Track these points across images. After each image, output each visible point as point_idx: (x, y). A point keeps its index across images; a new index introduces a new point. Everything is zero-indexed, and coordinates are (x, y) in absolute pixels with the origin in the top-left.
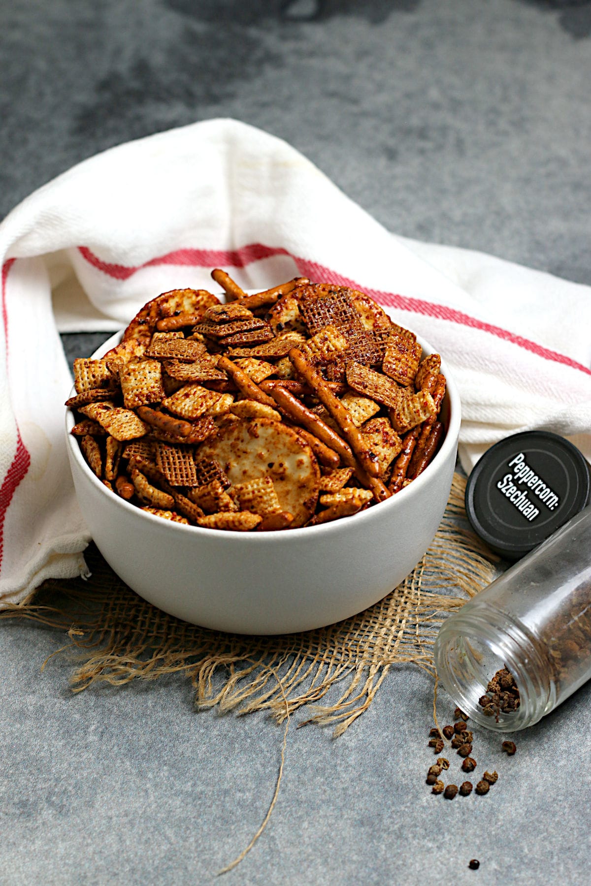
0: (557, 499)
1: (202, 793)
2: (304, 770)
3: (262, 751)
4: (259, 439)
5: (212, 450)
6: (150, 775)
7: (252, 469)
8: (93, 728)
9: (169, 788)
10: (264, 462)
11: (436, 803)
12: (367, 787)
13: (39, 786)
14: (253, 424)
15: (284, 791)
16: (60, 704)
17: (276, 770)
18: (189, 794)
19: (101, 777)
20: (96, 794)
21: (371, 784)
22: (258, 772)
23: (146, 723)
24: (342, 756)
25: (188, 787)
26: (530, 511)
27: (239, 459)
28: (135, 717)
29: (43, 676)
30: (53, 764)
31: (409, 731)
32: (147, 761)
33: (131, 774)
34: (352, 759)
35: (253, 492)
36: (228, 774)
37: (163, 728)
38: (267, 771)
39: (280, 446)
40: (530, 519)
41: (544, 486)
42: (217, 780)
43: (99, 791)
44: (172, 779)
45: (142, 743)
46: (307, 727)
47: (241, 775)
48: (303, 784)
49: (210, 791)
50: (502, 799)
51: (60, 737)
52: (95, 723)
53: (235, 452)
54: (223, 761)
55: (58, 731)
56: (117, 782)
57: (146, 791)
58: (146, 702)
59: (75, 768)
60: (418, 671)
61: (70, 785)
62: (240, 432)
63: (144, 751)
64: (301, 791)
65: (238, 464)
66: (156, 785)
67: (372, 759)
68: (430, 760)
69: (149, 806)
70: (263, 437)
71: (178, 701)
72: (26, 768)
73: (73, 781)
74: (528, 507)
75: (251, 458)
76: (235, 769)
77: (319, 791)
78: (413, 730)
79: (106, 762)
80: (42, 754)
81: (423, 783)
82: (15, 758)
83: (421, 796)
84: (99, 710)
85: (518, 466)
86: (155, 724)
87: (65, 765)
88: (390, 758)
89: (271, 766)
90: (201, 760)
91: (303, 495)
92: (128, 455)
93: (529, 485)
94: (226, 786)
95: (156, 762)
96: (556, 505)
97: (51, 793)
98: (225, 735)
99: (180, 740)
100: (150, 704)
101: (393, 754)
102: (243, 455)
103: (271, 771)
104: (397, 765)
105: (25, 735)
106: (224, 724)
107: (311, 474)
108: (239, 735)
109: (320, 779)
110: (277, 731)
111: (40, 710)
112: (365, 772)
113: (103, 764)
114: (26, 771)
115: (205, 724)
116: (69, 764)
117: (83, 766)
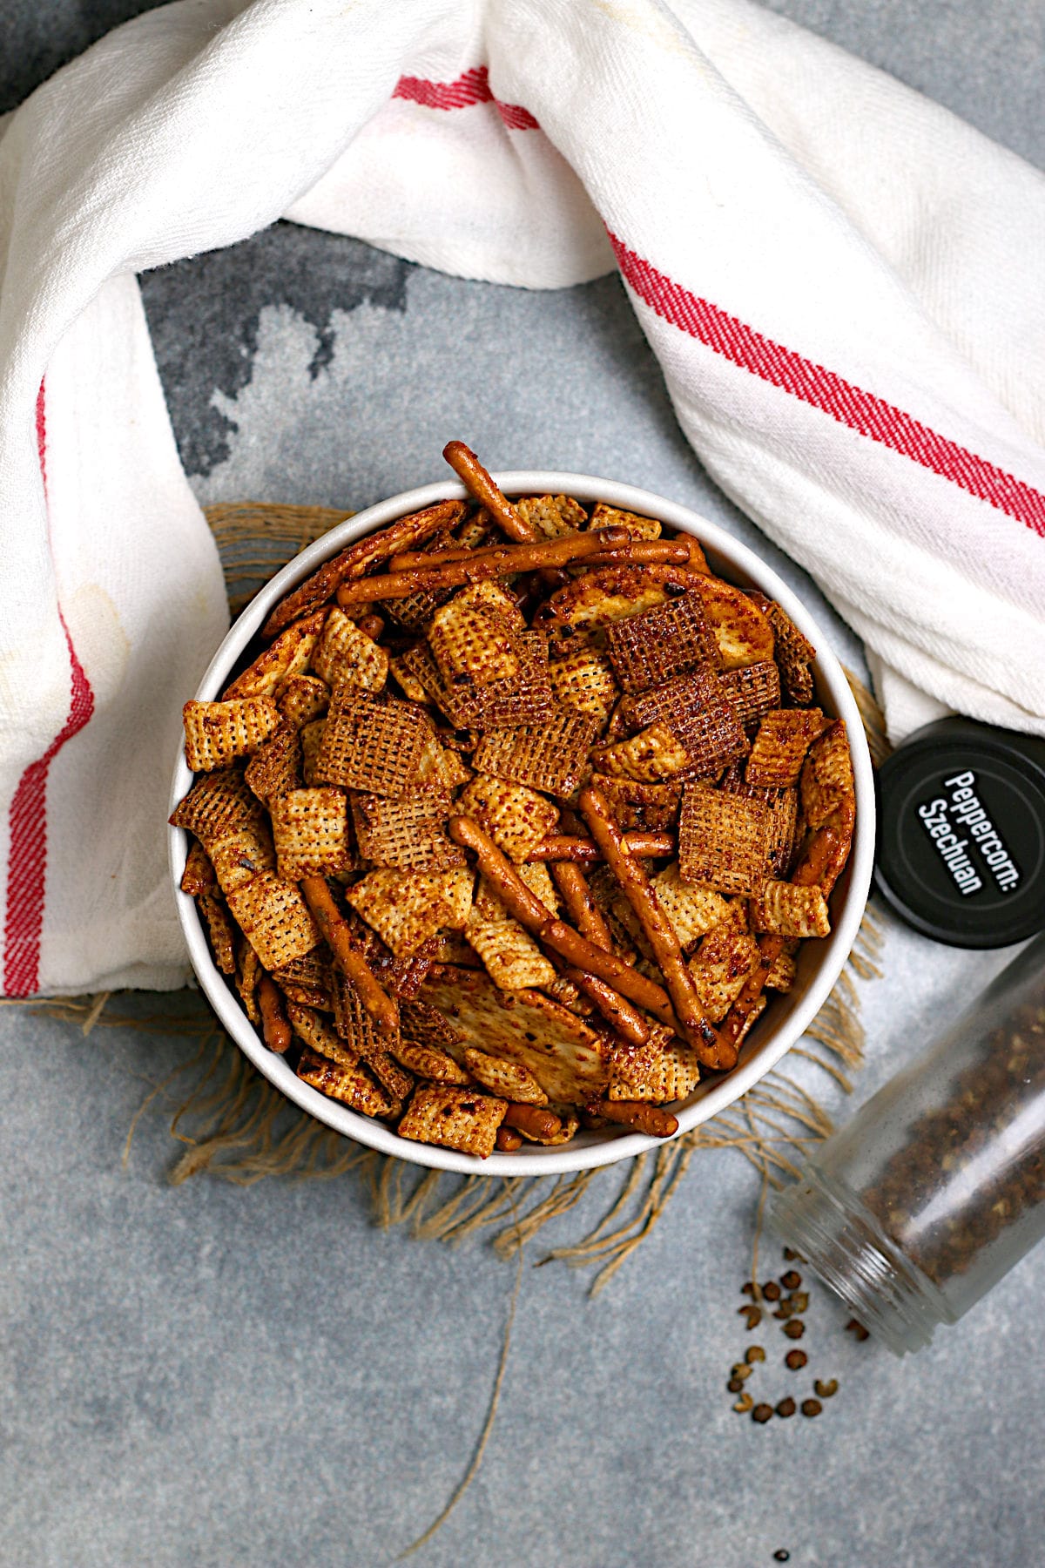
0: (1016, 876)
1: (378, 1393)
2: (539, 1354)
3: (475, 1312)
5: (430, 987)
6: (298, 1355)
7: (498, 1027)
8: (207, 1249)
9: (327, 1383)
10: (520, 1029)
11: (738, 1429)
12: (633, 1394)
13: (124, 1370)
15: (505, 1396)
16: (152, 1198)
17: (496, 1351)
18: (358, 1396)
19: (220, 1355)
20: (213, 1389)
21: (641, 1387)
22: (467, 1353)
23: (293, 1244)
25: (356, 1382)
26: (966, 876)
27: (477, 1011)
28: (274, 1230)
29: (123, 1132)
30: (145, 1324)
31: (711, 1279)
32: (294, 1325)
33: (267, 1350)
34: (617, 1333)
36: (420, 1356)
37: (320, 1256)
38: (482, 1352)
40: (966, 891)
41: (999, 845)
42: (402, 1368)
43: (217, 1383)
44: (332, 1362)
45: (286, 1286)
46: (547, 1267)
47: (440, 1361)
48: (537, 1382)
49: (390, 1390)
50: (839, 1425)
51: (154, 1267)
52: (211, 1238)
53: (470, 1003)
54: (413, 1329)
55: (151, 1254)
56: (245, 1366)
57: (291, 1387)
58: (292, 1198)
59: (181, 1336)
61: (171, 1368)
63: (288, 1304)
64: (533, 1395)
65: (473, 1013)
66: (307, 1376)
67: (647, 1334)
68: (737, 1344)
69: (296, 1418)
71: (345, 1199)
72: (102, 1330)
73: (176, 1362)
74: (964, 869)
76: (431, 1347)
77: (560, 1397)
78: (717, 1276)
79: (229, 1324)
80: (127, 1303)
81: (722, 1387)
82: (83, 1310)
84: (216, 1211)
85: (961, 792)
86: (306, 1247)
87: (163, 1328)
88: (675, 1335)
89: (489, 1342)
90: (378, 1326)
93: (974, 831)
94: (415, 1382)
95: (308, 1328)
96: (1013, 885)
97: (142, 1385)
98: (418, 1275)
99: (347, 1282)
100: (299, 1202)
101: (680, 1327)
103: (488, 1354)
104: (686, 1349)
105: (98, 1259)
106: (417, 1252)
108: (440, 1275)
109: (562, 1374)
110: (501, 1270)
111: (121, 1206)
112: (633, 1361)
113: (224, 1328)
114: (102, 1338)
115: (388, 1250)
116: (170, 1326)
117: (191, 1329)
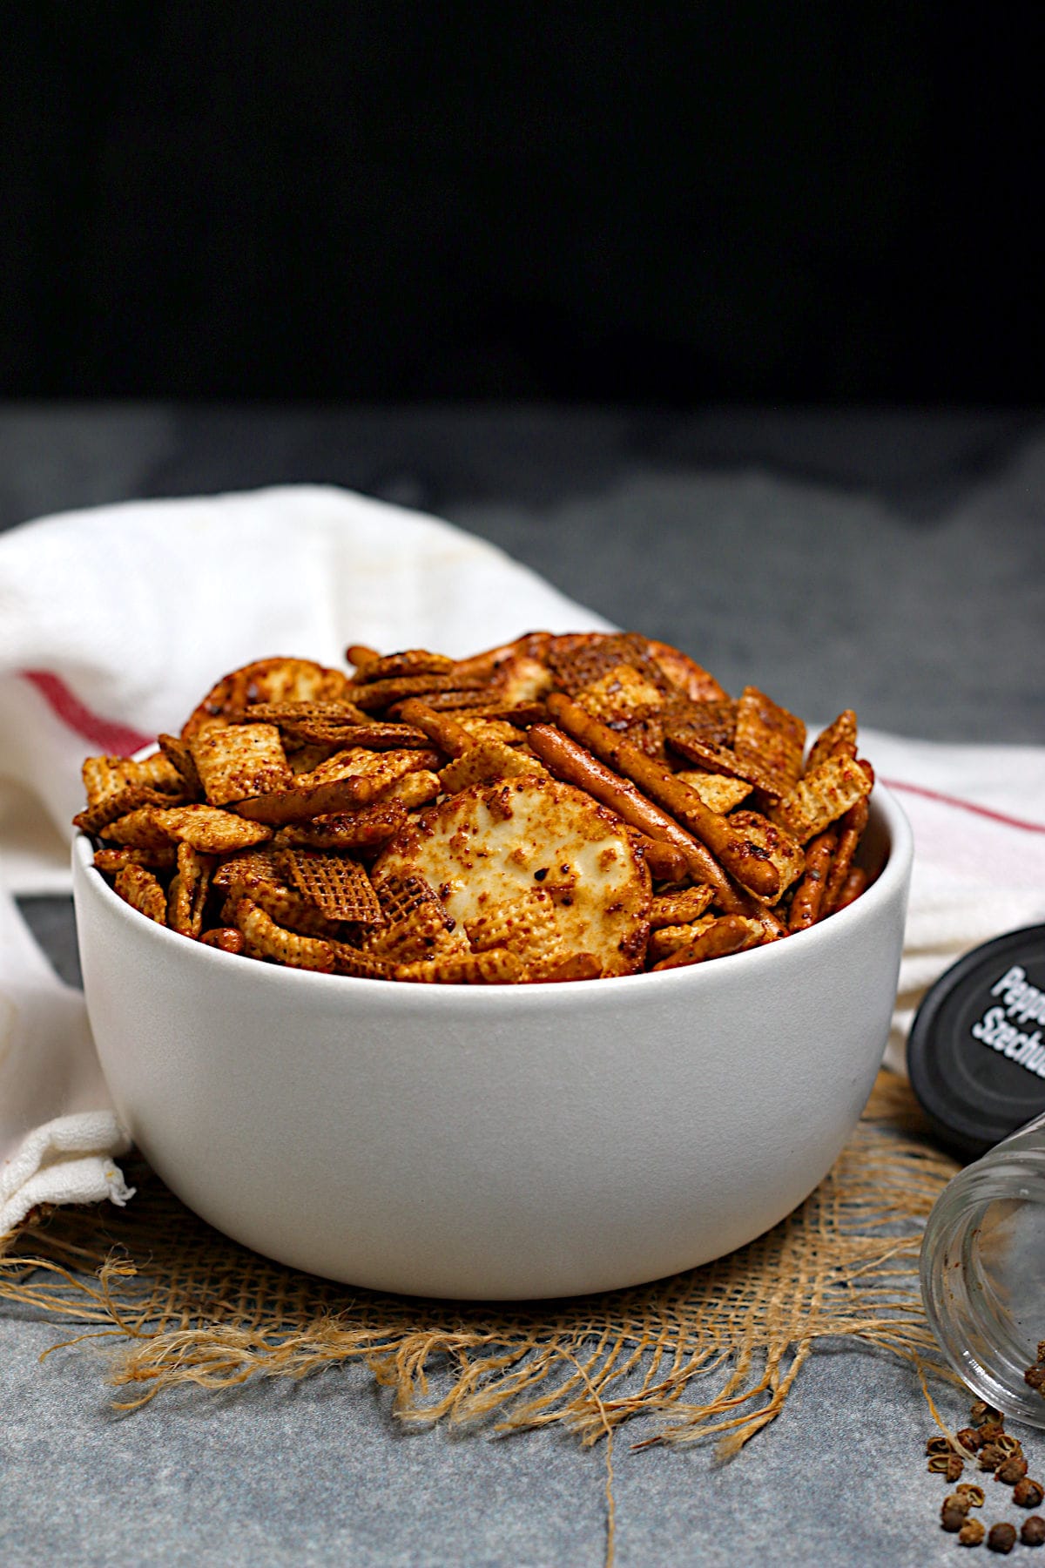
2: (661, 1522)
3: (558, 1496)
4: (514, 820)
5: (408, 861)
6: (311, 1545)
7: (500, 889)
8: (166, 1472)
10: (526, 869)
12: (809, 1545)
14: (500, 789)
17: (599, 1524)
19: (197, 1552)
21: (818, 1539)
22: (559, 1530)
23: (286, 1460)
24: (740, 1495)
25: (403, 1561)
27: (470, 873)
28: (258, 1452)
29: (37, 1395)
30: (84, 1534)
31: (879, 1450)
32: (301, 1522)
33: (267, 1544)
34: (765, 1500)
35: (509, 923)
36: (491, 1535)
37: (327, 1468)
38: (578, 1527)
39: (561, 829)
42: (466, 1546)
44: (362, 1549)
45: (282, 1493)
46: (651, 1453)
47: (520, 1537)
48: (665, 1544)
51: (93, 1490)
52: (170, 1464)
53: (459, 858)
54: (474, 1515)
55: (87, 1480)
56: (236, 1559)
58: (278, 1427)
59: (136, 1541)
60: (870, 1352)
62: (470, 811)
63: (289, 1507)
64: (664, 1556)
65: (466, 883)
66: (328, 1561)
67: (809, 1498)
68: (940, 1491)
70: (521, 816)
71: (352, 1423)
72: (22, 1543)
75: (496, 865)
76: (504, 1528)
77: (704, 1554)
78: (887, 1448)
79: (206, 1528)
80: (56, 1519)
81: (936, 1531)
83: (936, 1552)
84: (174, 1443)
85: (1013, 992)
86: (306, 1462)
87: (112, 1536)
88: (848, 1494)
89: (585, 1518)
90: (423, 1515)
91: (616, 928)
92: (227, 878)
93: (1042, 1020)
94: (489, 1556)
95: (322, 1523)
98: (469, 1473)
100: (288, 1429)
101: (853, 1489)
102: (477, 863)
103: (586, 1527)
104: (868, 1505)
106: (462, 1456)
107: (634, 878)
108: (500, 1471)
109: (699, 1536)
110: (586, 1459)
111: (39, 1448)
112: (798, 1519)
113: (198, 1531)
114: (23, 1550)
115: (420, 1458)
116: (122, 1535)
117: (153, 1535)
